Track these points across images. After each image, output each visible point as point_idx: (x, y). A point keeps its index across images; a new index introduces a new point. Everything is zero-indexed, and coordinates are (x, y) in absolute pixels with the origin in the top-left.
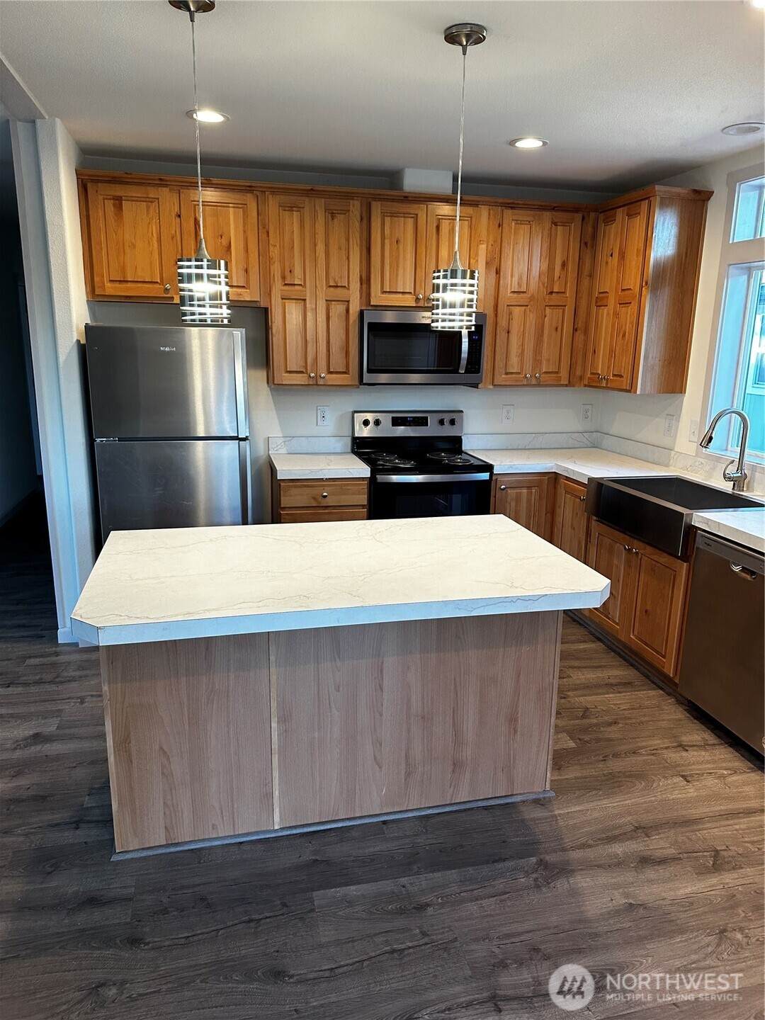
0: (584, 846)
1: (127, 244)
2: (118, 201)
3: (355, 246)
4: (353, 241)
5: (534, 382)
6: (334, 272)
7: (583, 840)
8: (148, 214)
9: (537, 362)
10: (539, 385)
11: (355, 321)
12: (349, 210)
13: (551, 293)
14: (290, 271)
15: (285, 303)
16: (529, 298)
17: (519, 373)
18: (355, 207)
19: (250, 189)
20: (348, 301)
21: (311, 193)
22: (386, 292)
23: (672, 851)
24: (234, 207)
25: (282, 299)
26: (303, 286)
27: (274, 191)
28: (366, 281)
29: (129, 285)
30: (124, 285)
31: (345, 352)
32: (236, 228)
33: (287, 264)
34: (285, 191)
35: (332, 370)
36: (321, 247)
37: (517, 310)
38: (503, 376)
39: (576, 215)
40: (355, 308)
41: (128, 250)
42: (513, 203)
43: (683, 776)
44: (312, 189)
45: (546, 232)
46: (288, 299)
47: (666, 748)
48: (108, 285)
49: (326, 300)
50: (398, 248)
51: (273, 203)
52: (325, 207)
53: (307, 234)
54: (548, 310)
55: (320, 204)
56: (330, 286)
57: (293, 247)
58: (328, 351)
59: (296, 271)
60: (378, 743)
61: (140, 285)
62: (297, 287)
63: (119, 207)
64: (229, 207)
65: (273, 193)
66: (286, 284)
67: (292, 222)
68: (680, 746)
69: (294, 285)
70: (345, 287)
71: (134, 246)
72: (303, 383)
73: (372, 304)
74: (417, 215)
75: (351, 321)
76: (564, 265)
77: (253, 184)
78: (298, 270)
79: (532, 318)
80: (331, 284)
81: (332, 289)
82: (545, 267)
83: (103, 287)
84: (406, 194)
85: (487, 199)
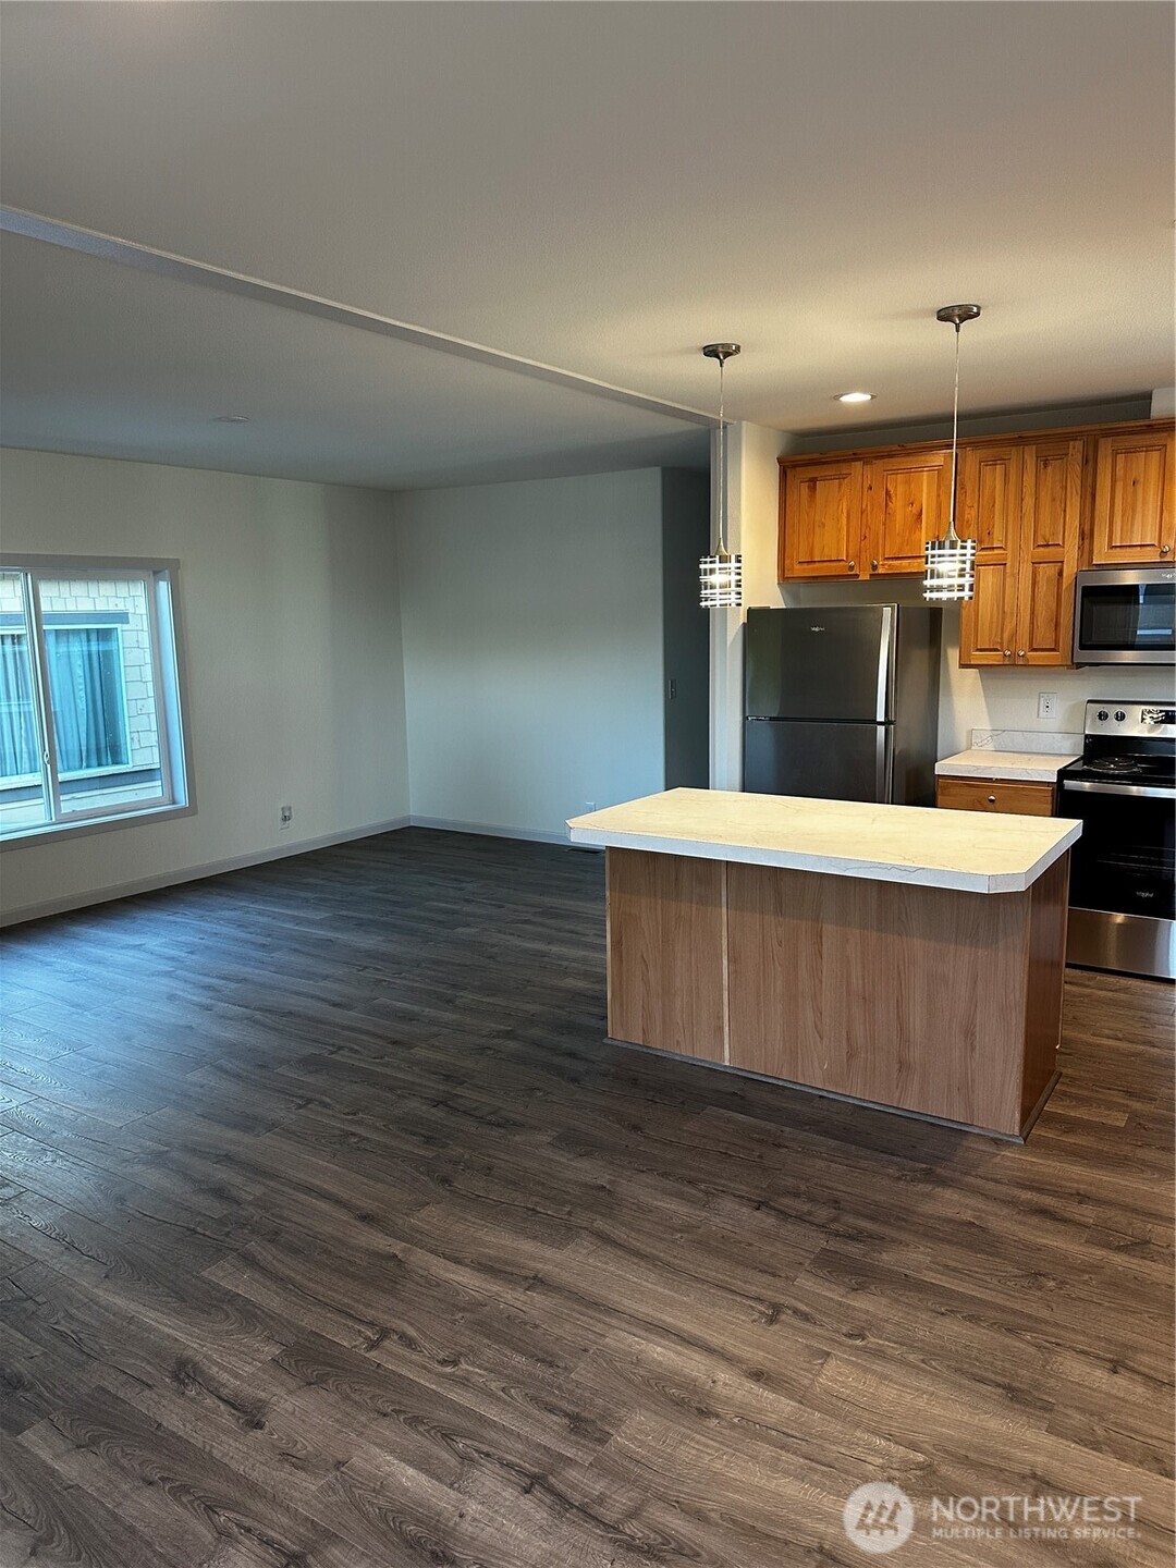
1: (817, 524)
2: (813, 481)
4: (1071, 488)
6: (1045, 530)
8: (839, 491)
11: (1068, 586)
12: (1068, 454)
14: (991, 532)
15: (980, 569)
18: (1075, 449)
20: (1062, 562)
21: (1021, 441)
22: (1115, 547)
24: (927, 470)
25: (978, 566)
26: (1004, 549)
27: (977, 445)
28: (1087, 535)
29: (817, 565)
30: (811, 566)
31: (1053, 625)
32: (928, 494)
33: (987, 526)
34: (990, 443)
35: (1035, 647)
36: (1029, 502)
40: (1070, 569)
41: (817, 529)
44: (1021, 437)
46: (984, 566)
48: (797, 567)
49: (1033, 563)
50: (1135, 491)
51: (973, 459)
52: (1037, 454)
53: (1012, 489)
55: (1031, 452)
56: (1039, 546)
57: (993, 506)
58: (1032, 623)
59: (995, 532)
60: (818, 1012)
61: (825, 564)
62: (996, 552)
63: (813, 489)
64: (922, 470)
65: (976, 448)
66: (982, 549)
67: (994, 478)
69: (993, 548)
70: (1058, 545)
71: (824, 525)
72: (997, 663)
73: (1094, 562)
74: (1165, 445)
75: (1064, 587)
78: (998, 533)
80: (1041, 543)
81: (1042, 549)
83: (792, 569)
84: (1153, 422)
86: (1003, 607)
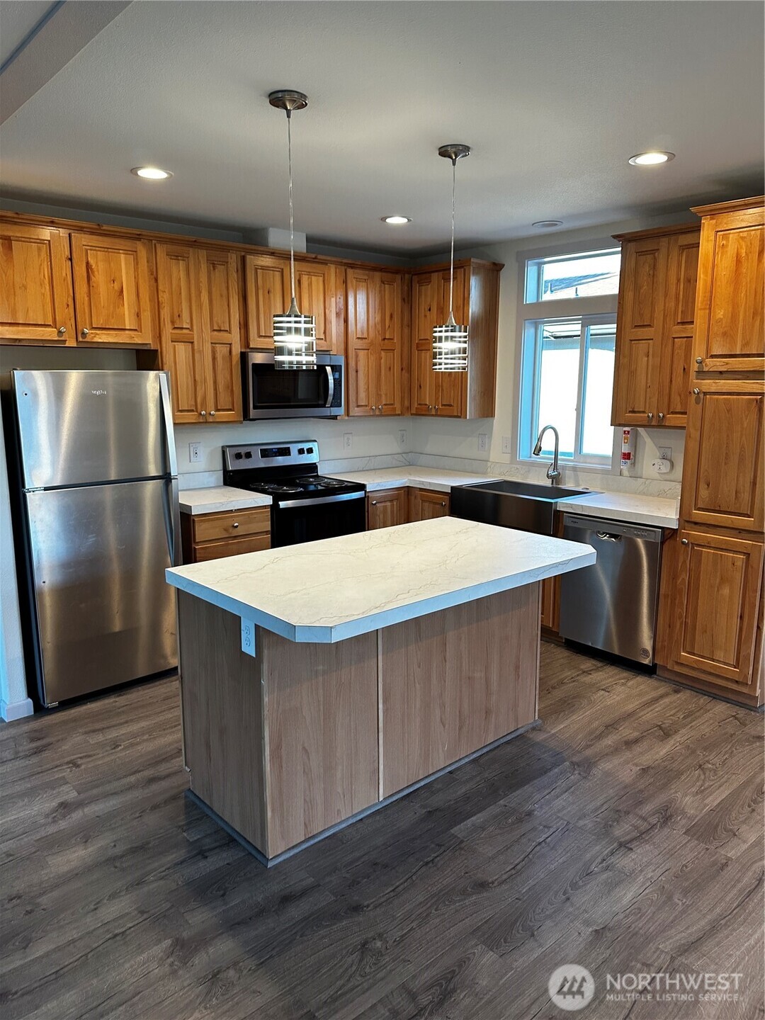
0: (588, 746)
2: (8, 240)
3: (234, 294)
4: (232, 290)
5: (377, 413)
6: (217, 319)
7: (583, 743)
8: (39, 256)
9: (379, 396)
10: (381, 415)
11: (237, 361)
12: (228, 262)
13: (384, 339)
14: (179, 316)
15: (175, 346)
16: (370, 343)
17: (366, 406)
18: (233, 259)
19: (138, 238)
20: (230, 344)
21: (194, 244)
22: (262, 336)
23: (636, 734)
24: (124, 254)
25: (172, 341)
26: (191, 329)
27: (162, 241)
28: (245, 326)
31: (230, 392)
32: (127, 273)
33: (176, 311)
34: (172, 241)
35: (219, 408)
36: (205, 294)
37: (362, 354)
38: (356, 409)
39: (397, 276)
40: (237, 349)
42: (353, 264)
43: (603, 690)
44: (195, 241)
45: (377, 289)
46: (178, 342)
47: (578, 675)
49: (212, 343)
50: (269, 298)
51: (161, 251)
52: (207, 257)
53: (193, 282)
54: (383, 353)
55: (203, 254)
56: (214, 330)
57: (180, 293)
58: (215, 391)
59: (184, 316)
60: (443, 706)
62: (185, 331)
63: (8, 248)
64: (119, 253)
65: (160, 242)
66: (175, 328)
67: (178, 270)
68: (584, 672)
69: (182, 328)
70: (227, 331)
71: (25, 287)
72: (194, 421)
73: (251, 346)
74: (282, 269)
75: (234, 363)
76: (391, 316)
77: (143, 233)
79: (372, 358)
80: (215, 328)
81: (215, 333)
82: (378, 318)
84: (273, 251)
85: (333, 259)
86: (194, 377)
